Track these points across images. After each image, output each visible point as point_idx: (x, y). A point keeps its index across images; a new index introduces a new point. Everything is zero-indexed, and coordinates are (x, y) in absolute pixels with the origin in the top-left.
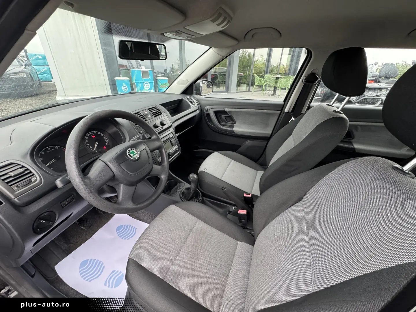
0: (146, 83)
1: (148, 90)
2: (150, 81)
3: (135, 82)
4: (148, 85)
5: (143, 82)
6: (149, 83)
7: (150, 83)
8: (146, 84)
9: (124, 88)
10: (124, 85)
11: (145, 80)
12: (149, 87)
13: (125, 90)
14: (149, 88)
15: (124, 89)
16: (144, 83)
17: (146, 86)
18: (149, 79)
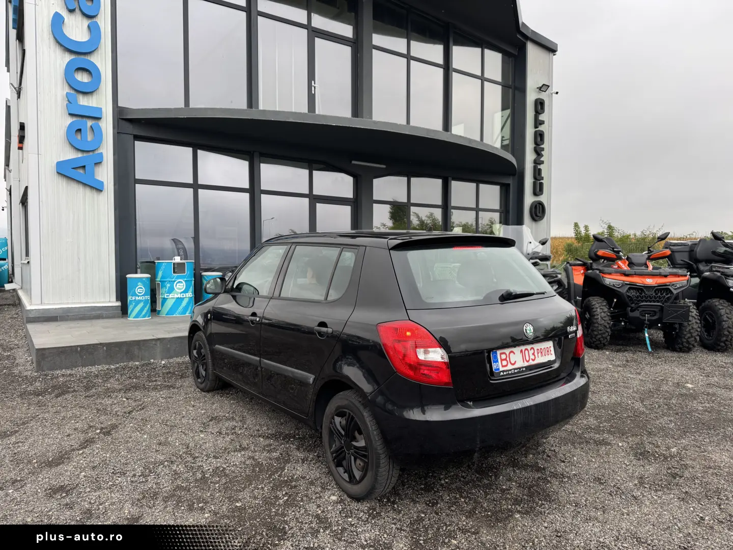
0: (179, 282)
1: (181, 293)
2: (187, 278)
3: (160, 281)
4: (182, 284)
5: (173, 280)
6: (184, 282)
7: (185, 281)
8: (178, 284)
9: (139, 289)
10: (140, 285)
11: (178, 278)
13: (139, 293)
14: (182, 291)
15: (138, 291)
16: (175, 281)
17: (177, 286)
18: (186, 275)
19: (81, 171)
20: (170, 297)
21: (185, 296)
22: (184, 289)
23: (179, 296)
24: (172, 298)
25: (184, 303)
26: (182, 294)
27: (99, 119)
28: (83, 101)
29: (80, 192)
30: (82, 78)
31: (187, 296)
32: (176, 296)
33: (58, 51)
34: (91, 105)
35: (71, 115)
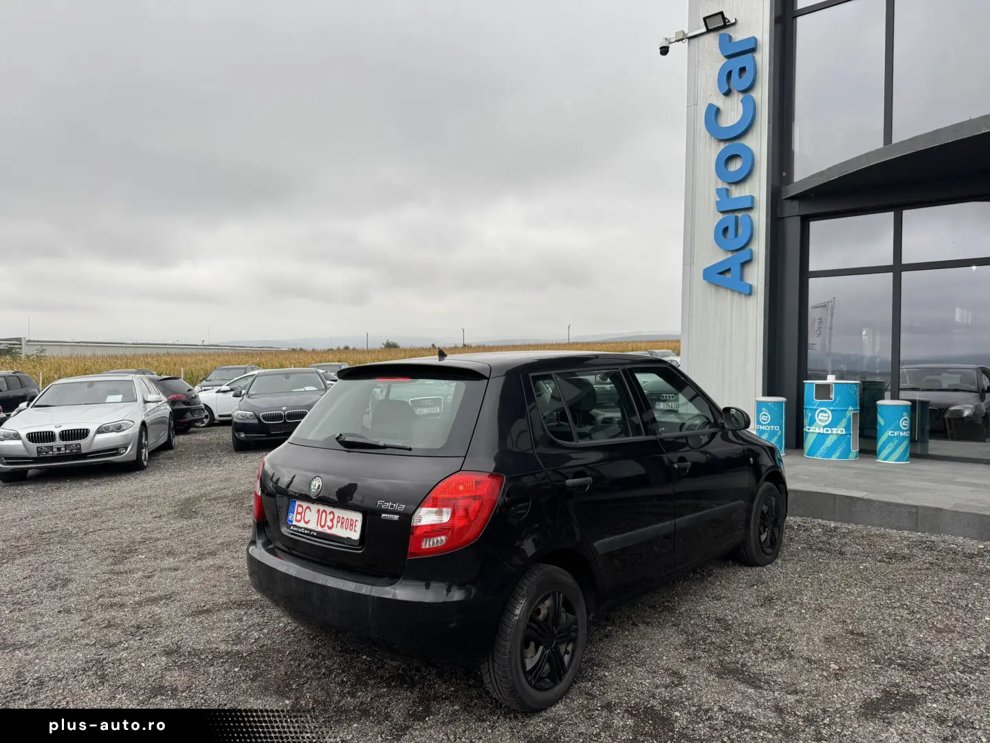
0: (822, 411)
1: (825, 426)
2: (833, 407)
3: (804, 408)
4: (827, 415)
5: (815, 408)
6: (829, 412)
7: (832, 411)
8: (821, 414)
9: (764, 417)
10: (764, 411)
11: (821, 405)
12: (827, 421)
13: (763, 421)
14: (826, 424)
16: (816, 410)
17: (820, 417)
18: (834, 402)
19: (728, 276)
20: (811, 431)
21: (829, 432)
22: (828, 422)
23: (821, 431)
24: (812, 432)
25: (829, 442)
26: (825, 429)
27: (750, 209)
28: (737, 192)
29: (728, 300)
30: (736, 166)
31: (835, 432)
32: (817, 431)
33: (714, 143)
34: (743, 195)
35: (723, 212)
